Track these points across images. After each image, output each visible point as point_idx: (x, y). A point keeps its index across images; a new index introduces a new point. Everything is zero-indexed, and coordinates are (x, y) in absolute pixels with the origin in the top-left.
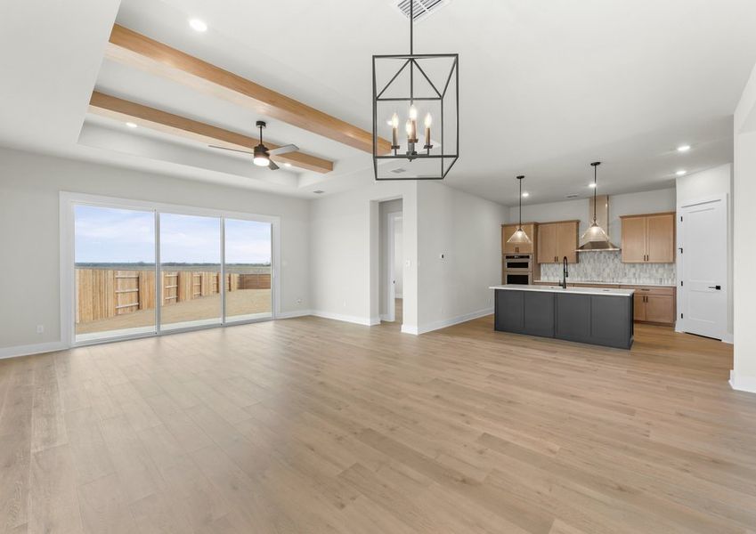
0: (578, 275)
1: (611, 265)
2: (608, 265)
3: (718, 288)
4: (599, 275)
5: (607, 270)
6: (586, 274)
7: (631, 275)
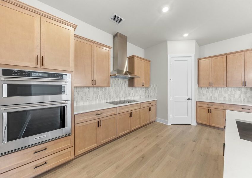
0: (105, 98)
1: (123, 88)
2: (122, 88)
3: (189, 99)
4: (117, 97)
5: (122, 92)
6: (110, 96)
7: (131, 95)
